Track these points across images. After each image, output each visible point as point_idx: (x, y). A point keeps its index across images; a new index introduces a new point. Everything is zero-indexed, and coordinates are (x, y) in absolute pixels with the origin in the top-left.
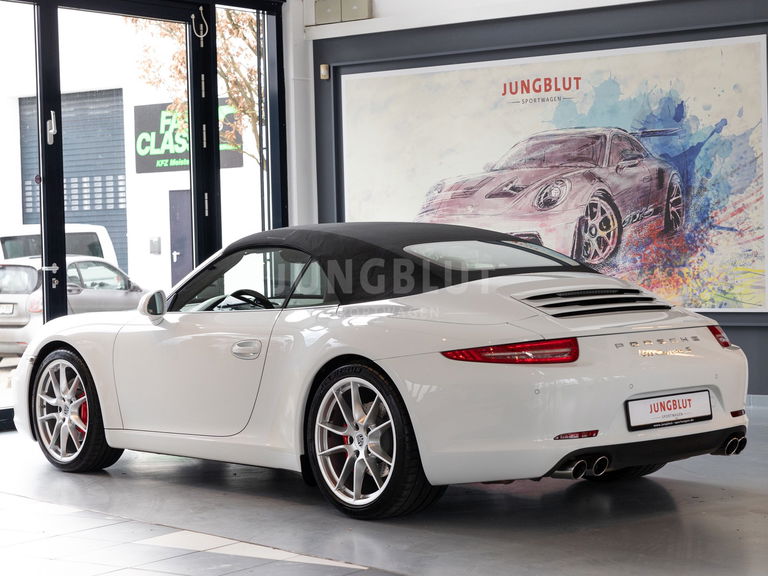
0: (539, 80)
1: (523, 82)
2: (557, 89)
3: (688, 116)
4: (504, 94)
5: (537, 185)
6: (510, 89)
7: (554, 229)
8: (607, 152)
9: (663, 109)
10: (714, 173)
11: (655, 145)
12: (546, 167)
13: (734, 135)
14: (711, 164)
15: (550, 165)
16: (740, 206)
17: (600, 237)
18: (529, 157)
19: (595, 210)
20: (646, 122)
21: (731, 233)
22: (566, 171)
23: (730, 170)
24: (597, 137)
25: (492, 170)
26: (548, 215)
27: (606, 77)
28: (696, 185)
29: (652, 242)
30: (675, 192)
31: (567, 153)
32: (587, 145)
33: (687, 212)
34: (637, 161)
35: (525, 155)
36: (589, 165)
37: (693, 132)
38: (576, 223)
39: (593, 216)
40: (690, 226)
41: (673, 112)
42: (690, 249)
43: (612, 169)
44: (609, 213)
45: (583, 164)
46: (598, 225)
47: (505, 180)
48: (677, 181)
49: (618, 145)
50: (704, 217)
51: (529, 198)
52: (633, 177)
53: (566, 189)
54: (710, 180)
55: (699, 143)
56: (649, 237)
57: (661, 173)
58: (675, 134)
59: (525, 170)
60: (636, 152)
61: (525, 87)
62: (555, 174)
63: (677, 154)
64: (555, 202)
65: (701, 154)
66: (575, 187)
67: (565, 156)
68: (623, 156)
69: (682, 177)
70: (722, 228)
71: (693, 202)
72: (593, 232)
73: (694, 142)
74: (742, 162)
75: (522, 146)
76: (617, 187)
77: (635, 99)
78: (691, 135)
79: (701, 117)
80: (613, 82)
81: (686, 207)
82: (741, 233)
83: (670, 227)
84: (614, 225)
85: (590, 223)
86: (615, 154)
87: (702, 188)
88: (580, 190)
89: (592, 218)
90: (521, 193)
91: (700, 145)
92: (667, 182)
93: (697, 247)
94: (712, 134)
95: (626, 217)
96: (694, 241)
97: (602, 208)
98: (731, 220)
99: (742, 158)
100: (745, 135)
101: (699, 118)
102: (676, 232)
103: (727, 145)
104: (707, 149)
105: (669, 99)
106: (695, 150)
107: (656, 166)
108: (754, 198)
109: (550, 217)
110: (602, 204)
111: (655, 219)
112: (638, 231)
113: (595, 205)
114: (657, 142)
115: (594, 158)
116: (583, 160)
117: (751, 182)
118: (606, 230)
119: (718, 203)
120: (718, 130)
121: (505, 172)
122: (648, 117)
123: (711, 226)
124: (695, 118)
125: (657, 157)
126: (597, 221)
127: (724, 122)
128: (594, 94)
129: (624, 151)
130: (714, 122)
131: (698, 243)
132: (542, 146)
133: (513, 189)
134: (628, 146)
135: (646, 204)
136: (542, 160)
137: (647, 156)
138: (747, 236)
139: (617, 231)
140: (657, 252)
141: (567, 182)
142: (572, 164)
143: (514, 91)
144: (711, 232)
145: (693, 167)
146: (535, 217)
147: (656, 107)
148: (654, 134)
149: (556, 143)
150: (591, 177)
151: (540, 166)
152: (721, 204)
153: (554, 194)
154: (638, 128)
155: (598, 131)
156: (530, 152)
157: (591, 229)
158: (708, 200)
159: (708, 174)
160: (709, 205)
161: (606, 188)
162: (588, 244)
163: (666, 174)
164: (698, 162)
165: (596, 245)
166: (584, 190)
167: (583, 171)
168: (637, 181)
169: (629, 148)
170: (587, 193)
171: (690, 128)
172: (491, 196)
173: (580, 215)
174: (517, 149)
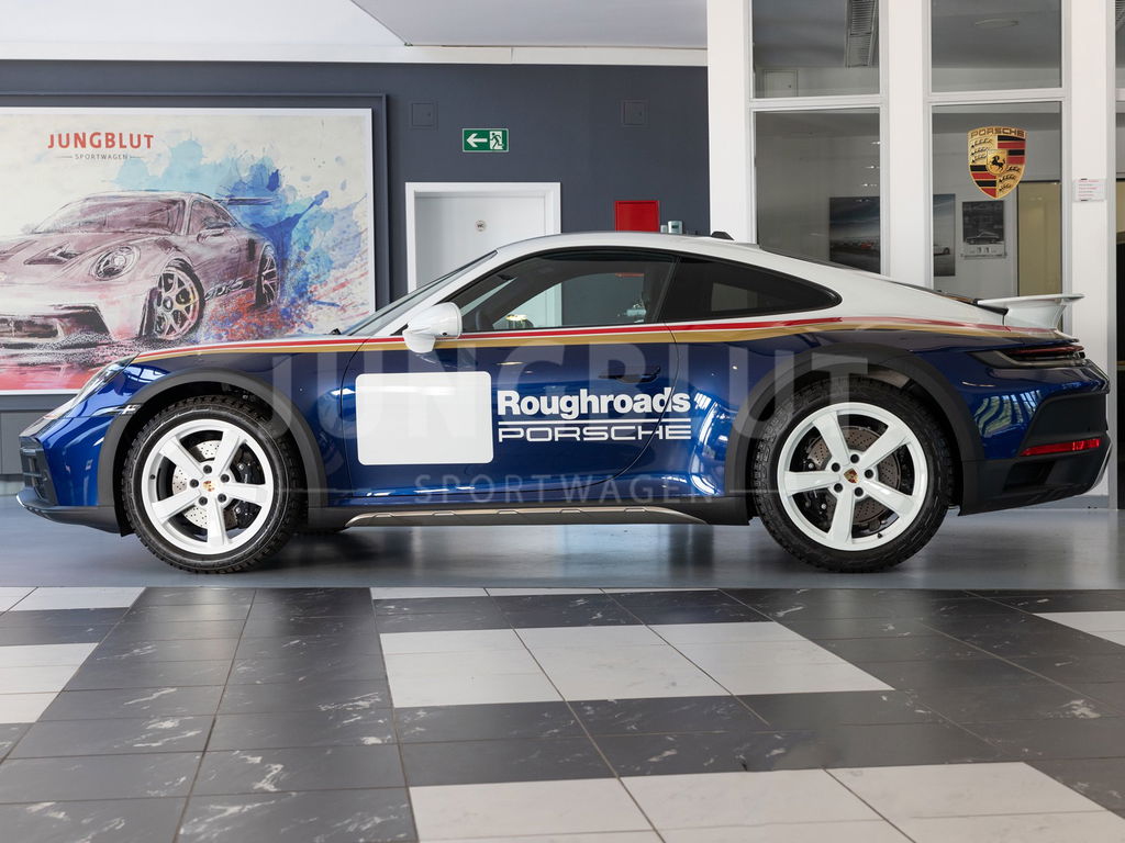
0: (99, 134)
1: (77, 136)
2: (122, 146)
3: (284, 186)
4: (51, 146)
5: (95, 251)
6: (59, 141)
7: (119, 302)
8: (186, 219)
9: (255, 176)
10: (314, 245)
11: (246, 214)
12: (106, 232)
13: (336, 209)
14: (311, 237)
15: (112, 230)
16: (343, 280)
17: (177, 311)
18: (84, 220)
19: (170, 281)
20: (234, 189)
21: (333, 308)
22: (132, 237)
23: (331, 244)
24: (174, 202)
25: (33, 233)
26: (111, 285)
27: (185, 137)
28: (293, 257)
29: (241, 316)
30: (268, 265)
31: (135, 217)
32: (161, 210)
33: (282, 286)
34: (223, 231)
35: (78, 218)
36: (163, 232)
37: (290, 202)
38: (146, 295)
39: (168, 287)
40: (286, 300)
41: (267, 181)
42: (285, 324)
43: (193, 237)
44: (189, 284)
45: (156, 231)
46: (174, 298)
47: (52, 245)
48: (270, 253)
49: (199, 212)
50: (301, 291)
51: (85, 266)
52: (218, 247)
53: (134, 257)
54: (309, 254)
55: (296, 215)
56: (237, 312)
57: (251, 245)
58: (269, 204)
59: (81, 234)
60: (221, 221)
61: (80, 140)
62: (120, 240)
63: (270, 224)
64: (118, 271)
65: (299, 225)
66: (145, 256)
67: (132, 221)
68: (205, 223)
69: (277, 249)
70: (322, 303)
71: (290, 275)
72: (169, 305)
73: (291, 213)
74: (345, 236)
75: (76, 208)
76: (199, 257)
77: (220, 165)
78: (288, 206)
79: (298, 188)
80: (194, 144)
81: (282, 281)
82: (343, 309)
83: (262, 301)
84: (194, 299)
85: (165, 295)
86: (196, 220)
87: (300, 261)
88: (152, 258)
89: (167, 290)
90: (74, 260)
91: (298, 217)
92: (259, 253)
93: (294, 323)
94: (312, 205)
95: (208, 290)
96: (290, 317)
97: (179, 279)
98: (332, 295)
99: (344, 232)
100: (349, 209)
101: (297, 188)
102: (270, 306)
103: (329, 218)
104: (306, 221)
105: (262, 167)
106: (292, 221)
107: (246, 236)
108: (358, 273)
109: (112, 288)
110: (180, 275)
111: (244, 293)
112: (224, 304)
113: (171, 276)
114: (248, 211)
115: (170, 224)
116: (155, 226)
117: (354, 257)
118: (185, 303)
119: (318, 277)
120: (318, 202)
121: (52, 235)
122: (236, 184)
123: (310, 301)
124: (292, 189)
125: (248, 226)
126: (173, 293)
127: (325, 194)
128: (170, 154)
129: (207, 219)
130: (313, 194)
131: (295, 319)
132: (103, 208)
133: (62, 254)
134: (212, 214)
135: (234, 276)
136: (103, 224)
137: (235, 225)
138: (350, 312)
139: (198, 305)
140: (246, 328)
141: (134, 249)
142: (141, 230)
143: (64, 143)
144: (310, 307)
145: (290, 239)
146: (92, 288)
147: (246, 174)
148: (243, 202)
149: (120, 205)
150: (166, 245)
151: (99, 230)
152: (322, 279)
153: (118, 262)
154: (224, 195)
155: (175, 195)
156: (85, 215)
157: (165, 301)
158: (307, 274)
159: (307, 247)
160: (307, 279)
161: (185, 259)
162: (161, 319)
163: (258, 245)
164: (295, 235)
165: (172, 321)
166: (158, 259)
167: (155, 238)
168: (223, 252)
169: (215, 216)
170: (161, 262)
171: (286, 198)
172: (32, 262)
173: (151, 287)
174: (67, 210)
